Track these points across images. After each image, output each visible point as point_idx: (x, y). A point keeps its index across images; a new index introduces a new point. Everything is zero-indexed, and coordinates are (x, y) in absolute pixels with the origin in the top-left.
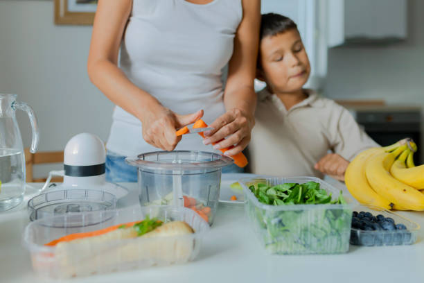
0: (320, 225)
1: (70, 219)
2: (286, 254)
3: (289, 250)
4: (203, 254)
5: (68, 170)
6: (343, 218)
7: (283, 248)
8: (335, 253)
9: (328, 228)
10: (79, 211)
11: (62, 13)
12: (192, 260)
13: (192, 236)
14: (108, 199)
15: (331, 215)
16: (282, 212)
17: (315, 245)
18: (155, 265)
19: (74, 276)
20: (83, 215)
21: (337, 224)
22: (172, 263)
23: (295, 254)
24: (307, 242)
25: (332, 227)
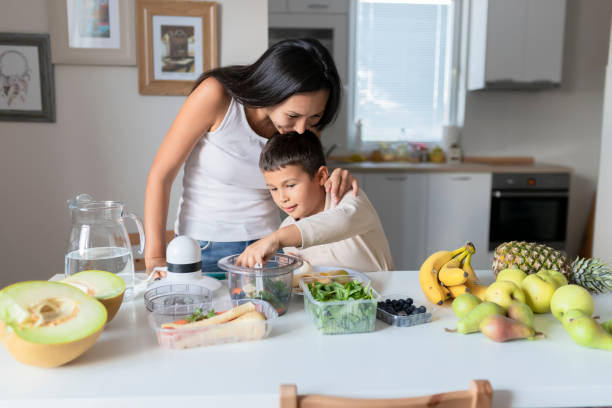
0: (355, 313)
1: (178, 309)
2: (332, 334)
3: (334, 331)
4: (273, 333)
5: (171, 268)
6: (370, 308)
7: (330, 331)
8: (366, 332)
9: (360, 316)
10: (184, 303)
11: (147, 83)
12: (264, 338)
13: (265, 322)
14: (205, 293)
15: (363, 307)
16: (330, 306)
17: (352, 327)
18: (239, 341)
19: (186, 348)
20: (188, 307)
21: (367, 312)
22: (252, 339)
23: (338, 334)
24: (347, 325)
25: (364, 315)
